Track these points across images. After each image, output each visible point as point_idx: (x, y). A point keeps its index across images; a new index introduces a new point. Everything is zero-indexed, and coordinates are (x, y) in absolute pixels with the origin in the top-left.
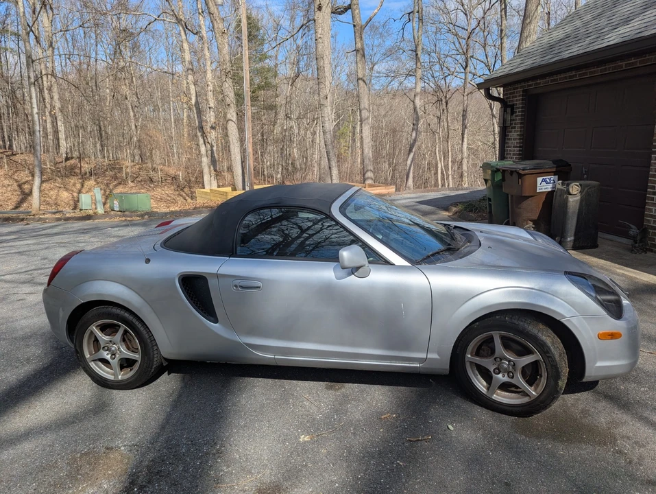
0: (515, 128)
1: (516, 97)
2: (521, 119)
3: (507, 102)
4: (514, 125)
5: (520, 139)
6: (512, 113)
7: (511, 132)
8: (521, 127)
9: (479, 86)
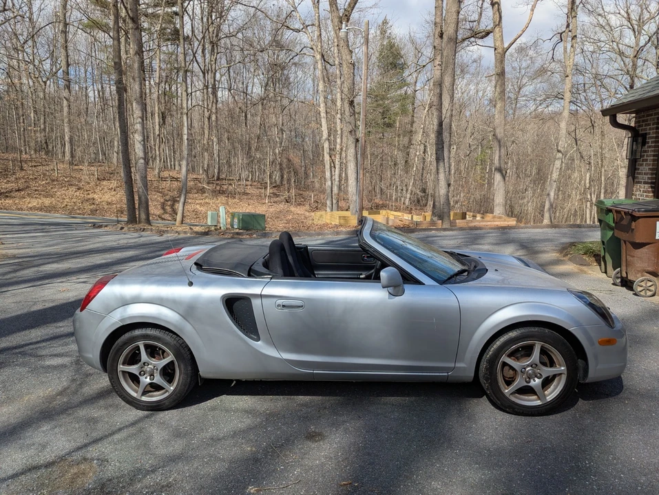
0: (646, 160)
1: (649, 125)
2: (654, 151)
3: (638, 131)
4: (645, 158)
5: (652, 174)
6: (644, 143)
7: (642, 165)
8: (654, 160)
9: (604, 112)
